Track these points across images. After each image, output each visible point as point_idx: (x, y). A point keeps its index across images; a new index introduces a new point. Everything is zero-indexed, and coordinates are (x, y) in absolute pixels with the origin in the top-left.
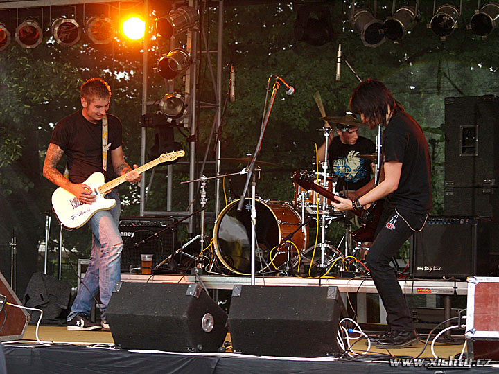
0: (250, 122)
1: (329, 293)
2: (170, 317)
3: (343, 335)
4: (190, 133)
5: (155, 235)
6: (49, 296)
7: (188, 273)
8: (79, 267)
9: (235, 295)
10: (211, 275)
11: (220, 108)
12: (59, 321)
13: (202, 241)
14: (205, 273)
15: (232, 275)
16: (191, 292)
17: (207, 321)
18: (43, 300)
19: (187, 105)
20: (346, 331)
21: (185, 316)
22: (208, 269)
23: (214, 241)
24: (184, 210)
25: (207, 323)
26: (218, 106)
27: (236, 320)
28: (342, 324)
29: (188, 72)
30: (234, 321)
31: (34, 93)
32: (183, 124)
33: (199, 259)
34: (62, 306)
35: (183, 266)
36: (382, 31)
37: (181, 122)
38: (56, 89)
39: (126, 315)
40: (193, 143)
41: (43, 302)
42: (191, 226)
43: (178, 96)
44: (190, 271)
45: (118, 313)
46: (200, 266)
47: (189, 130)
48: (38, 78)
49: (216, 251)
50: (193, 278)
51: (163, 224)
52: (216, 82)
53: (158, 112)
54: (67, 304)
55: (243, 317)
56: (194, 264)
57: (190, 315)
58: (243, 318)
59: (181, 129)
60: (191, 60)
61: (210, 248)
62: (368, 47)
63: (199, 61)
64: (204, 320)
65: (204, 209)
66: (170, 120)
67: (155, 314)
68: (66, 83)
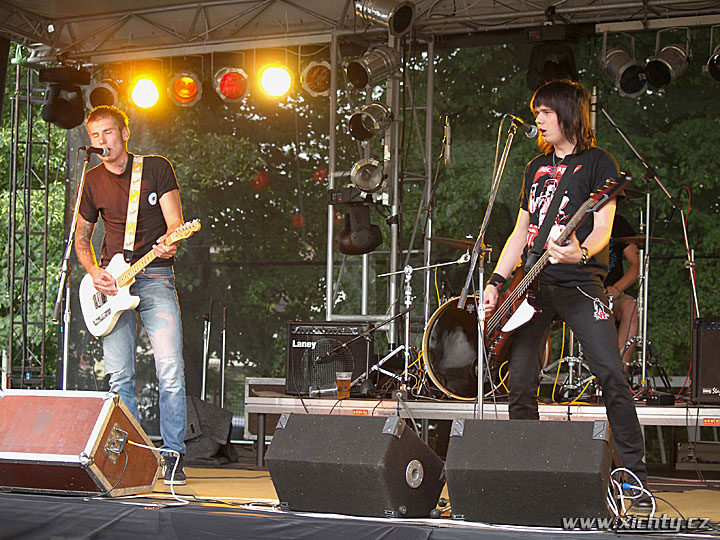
0: (470, 207)
1: (595, 431)
2: (359, 466)
3: (615, 492)
4: (391, 213)
5: (344, 345)
6: (201, 427)
7: (388, 397)
8: (247, 387)
9: (456, 434)
10: (420, 400)
11: (429, 180)
12: (215, 461)
13: (407, 354)
14: (411, 397)
15: (448, 399)
16: (390, 428)
17: (414, 471)
18: (193, 432)
19: (386, 176)
20: (619, 486)
21: (380, 464)
22: (415, 391)
23: (423, 354)
24: (384, 314)
25: (414, 473)
26: (427, 178)
27: (457, 471)
28: (614, 477)
29: (388, 133)
30: (455, 473)
31: (203, 176)
32: (381, 201)
33: (403, 379)
34: (219, 441)
35: (380, 388)
36: (643, 76)
37: (379, 199)
38: (230, 169)
39: (296, 462)
40: (394, 226)
41: (195, 435)
42: (392, 334)
43: (375, 163)
44: (390, 395)
45: (285, 458)
46: (404, 387)
47: (389, 208)
48: (208, 155)
49: (426, 367)
50: (395, 404)
51: (354, 331)
52: (424, 146)
53: (349, 186)
54: (226, 437)
55: (467, 466)
56: (395, 384)
57: (388, 462)
58: (466, 468)
59: (379, 207)
60: (392, 116)
61: (417, 363)
62: (625, 98)
63: (402, 119)
64: (409, 470)
65: (409, 310)
66: (364, 195)
67: (338, 460)
68: (243, 162)
